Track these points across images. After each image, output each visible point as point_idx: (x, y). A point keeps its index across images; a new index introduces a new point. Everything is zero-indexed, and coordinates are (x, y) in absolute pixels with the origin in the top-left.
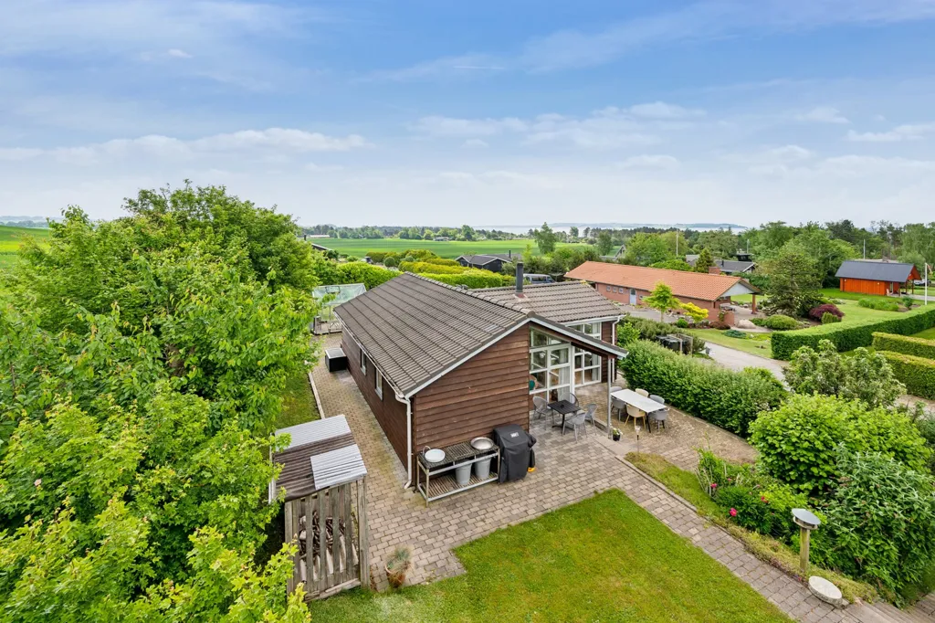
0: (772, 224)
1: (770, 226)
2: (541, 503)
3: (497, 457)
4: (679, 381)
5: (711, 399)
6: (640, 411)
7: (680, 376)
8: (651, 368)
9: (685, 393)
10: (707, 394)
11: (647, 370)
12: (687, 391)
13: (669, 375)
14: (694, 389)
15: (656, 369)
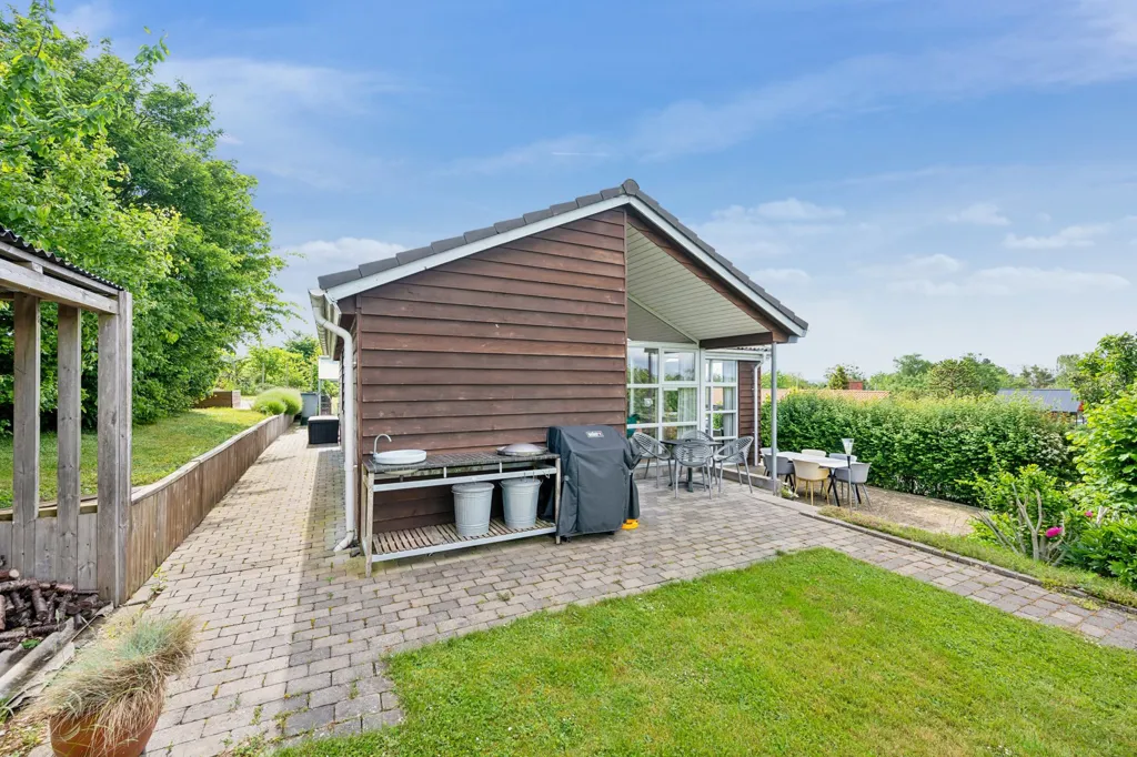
0: (907, 357)
1: (904, 360)
2: (658, 570)
3: (553, 476)
4: (876, 431)
5: (939, 449)
6: (821, 467)
7: (877, 423)
8: (824, 420)
9: (888, 450)
10: (931, 439)
11: (816, 426)
12: (893, 444)
13: (856, 424)
14: (906, 437)
15: (832, 419)
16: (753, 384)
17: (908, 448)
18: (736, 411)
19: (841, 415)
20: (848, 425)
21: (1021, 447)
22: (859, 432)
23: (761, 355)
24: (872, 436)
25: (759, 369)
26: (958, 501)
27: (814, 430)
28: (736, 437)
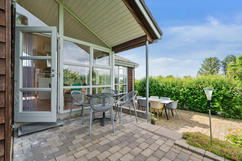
4: (174, 89)
5: (195, 94)
6: (161, 103)
7: (173, 86)
8: (156, 86)
9: (177, 95)
10: (193, 91)
11: (153, 88)
12: (179, 93)
13: (166, 87)
14: (184, 90)
15: (158, 86)
16: (132, 75)
17: (184, 94)
18: (127, 84)
19: (161, 84)
20: (164, 87)
21: (228, 92)
22: (167, 89)
23: (135, 65)
24: (172, 90)
25: (134, 70)
26: (201, 112)
27: (152, 89)
28: (127, 93)
